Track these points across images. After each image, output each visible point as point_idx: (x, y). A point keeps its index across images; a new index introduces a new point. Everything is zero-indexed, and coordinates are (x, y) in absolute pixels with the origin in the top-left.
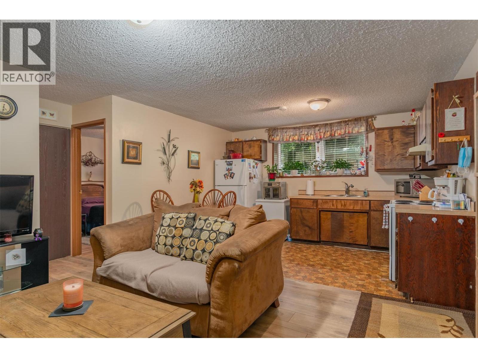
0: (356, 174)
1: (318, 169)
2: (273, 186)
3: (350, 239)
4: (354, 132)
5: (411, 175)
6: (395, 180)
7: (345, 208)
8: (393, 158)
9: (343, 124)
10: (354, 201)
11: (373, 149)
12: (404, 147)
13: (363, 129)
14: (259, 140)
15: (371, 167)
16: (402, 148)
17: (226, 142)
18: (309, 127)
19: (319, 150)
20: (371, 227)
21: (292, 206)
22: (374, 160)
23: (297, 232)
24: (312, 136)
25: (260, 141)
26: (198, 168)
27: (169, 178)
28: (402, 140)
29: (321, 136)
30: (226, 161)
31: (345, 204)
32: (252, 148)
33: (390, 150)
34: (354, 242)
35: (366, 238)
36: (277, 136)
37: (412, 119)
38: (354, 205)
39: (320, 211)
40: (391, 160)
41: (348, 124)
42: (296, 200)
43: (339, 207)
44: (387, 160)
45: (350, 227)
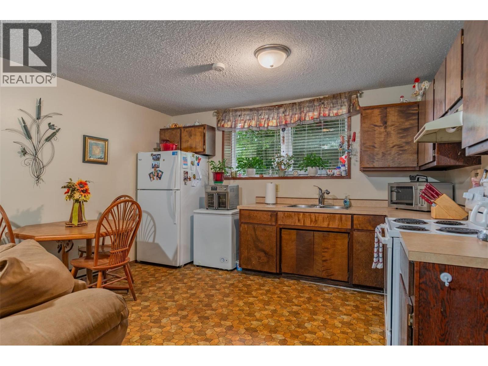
0: (333, 174)
1: (283, 167)
2: (218, 190)
3: (323, 271)
4: (331, 115)
5: (412, 176)
6: (389, 184)
7: (316, 226)
8: (387, 151)
9: (316, 104)
10: (329, 215)
11: (358, 139)
12: (403, 135)
13: (344, 110)
14: (202, 125)
15: (355, 164)
16: (399, 135)
17: (160, 129)
18: (271, 108)
19: (285, 141)
20: (354, 255)
21: (242, 221)
22: (359, 155)
23: (249, 259)
24: (275, 121)
25: (203, 128)
26: (106, 163)
27: (38, 177)
28: (400, 124)
29: (286, 121)
30: (152, 155)
31: (317, 219)
32: (192, 137)
33: (382, 139)
34: (328, 276)
35: (347, 272)
36: (228, 121)
37: (415, 93)
38: (329, 221)
39: (281, 229)
40: (384, 154)
41: (323, 103)
42: (247, 212)
43: (308, 223)
44: (377, 154)
45: (323, 254)
